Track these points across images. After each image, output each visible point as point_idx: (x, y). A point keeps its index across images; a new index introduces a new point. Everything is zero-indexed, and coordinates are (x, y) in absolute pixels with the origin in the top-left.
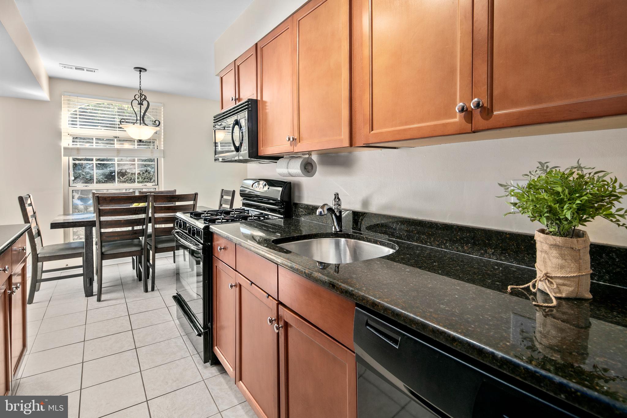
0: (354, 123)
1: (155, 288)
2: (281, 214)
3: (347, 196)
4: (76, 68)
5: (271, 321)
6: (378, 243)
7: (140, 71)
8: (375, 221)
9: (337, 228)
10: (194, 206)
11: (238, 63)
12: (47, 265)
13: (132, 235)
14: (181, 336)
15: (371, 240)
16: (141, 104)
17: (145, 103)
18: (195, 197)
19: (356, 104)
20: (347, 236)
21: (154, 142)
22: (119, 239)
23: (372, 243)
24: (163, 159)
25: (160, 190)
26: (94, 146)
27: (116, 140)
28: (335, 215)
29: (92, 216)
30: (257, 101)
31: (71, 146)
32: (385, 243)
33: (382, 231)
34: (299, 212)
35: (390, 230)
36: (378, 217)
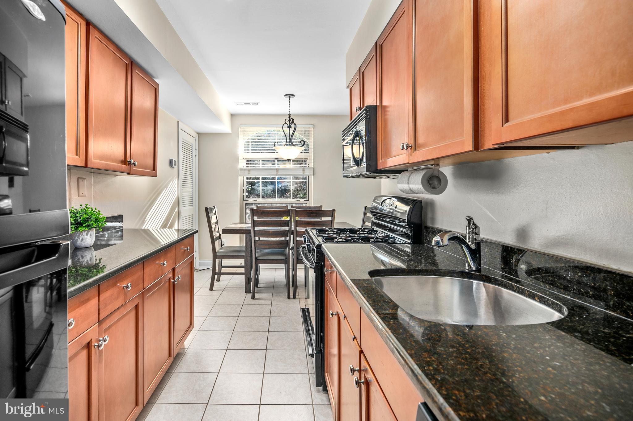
0: (482, 115)
1: (297, 297)
2: (409, 239)
3: (493, 221)
4: (253, 104)
5: (353, 371)
6: (536, 298)
7: (290, 97)
8: (536, 264)
9: (472, 266)
10: (332, 222)
11: (362, 70)
12: (226, 262)
13: (278, 245)
14: (306, 350)
15: (525, 292)
16: (289, 127)
17: (293, 126)
18: (332, 213)
19: (484, 86)
20: (487, 279)
21: (306, 161)
22: (268, 247)
23: (526, 296)
24: (313, 176)
25: (310, 205)
26: (261, 167)
27: (276, 160)
28: (468, 247)
29: (248, 226)
30: (376, 107)
31: (245, 168)
32: (547, 301)
33: (547, 280)
34: (431, 238)
35: (561, 281)
36: (541, 258)
